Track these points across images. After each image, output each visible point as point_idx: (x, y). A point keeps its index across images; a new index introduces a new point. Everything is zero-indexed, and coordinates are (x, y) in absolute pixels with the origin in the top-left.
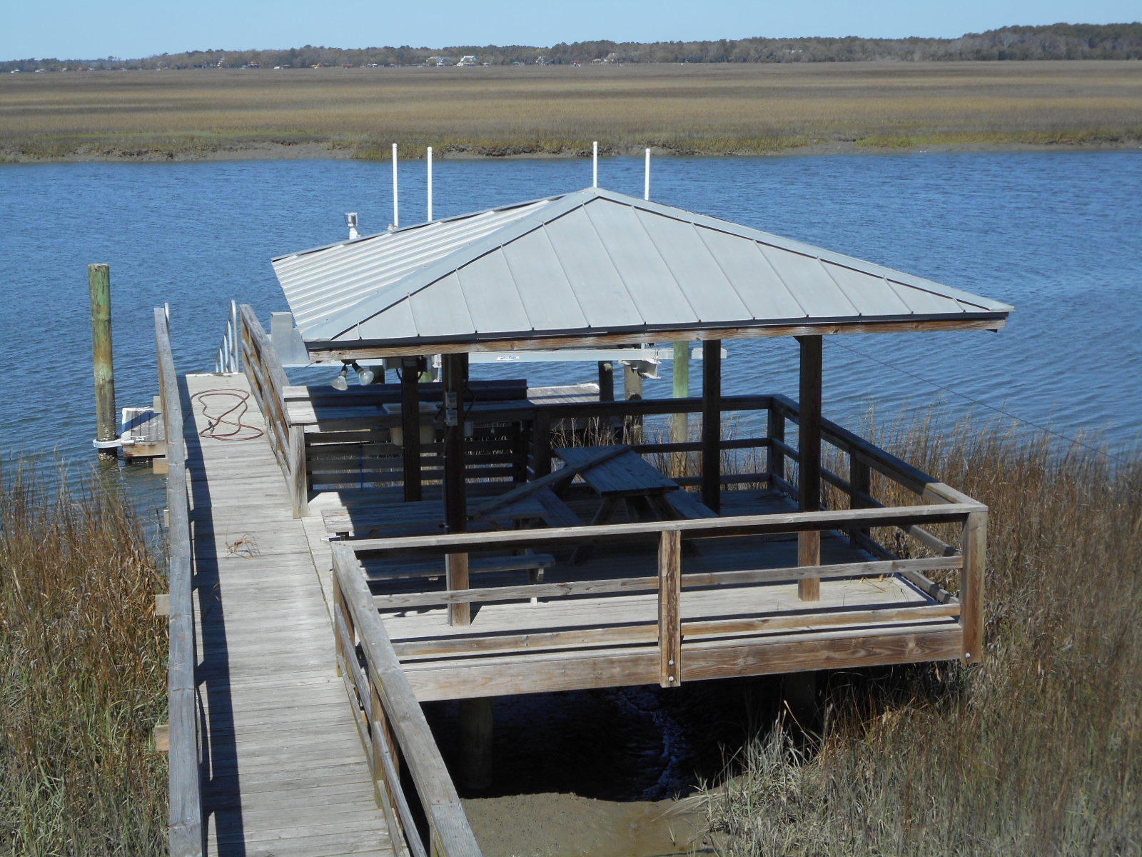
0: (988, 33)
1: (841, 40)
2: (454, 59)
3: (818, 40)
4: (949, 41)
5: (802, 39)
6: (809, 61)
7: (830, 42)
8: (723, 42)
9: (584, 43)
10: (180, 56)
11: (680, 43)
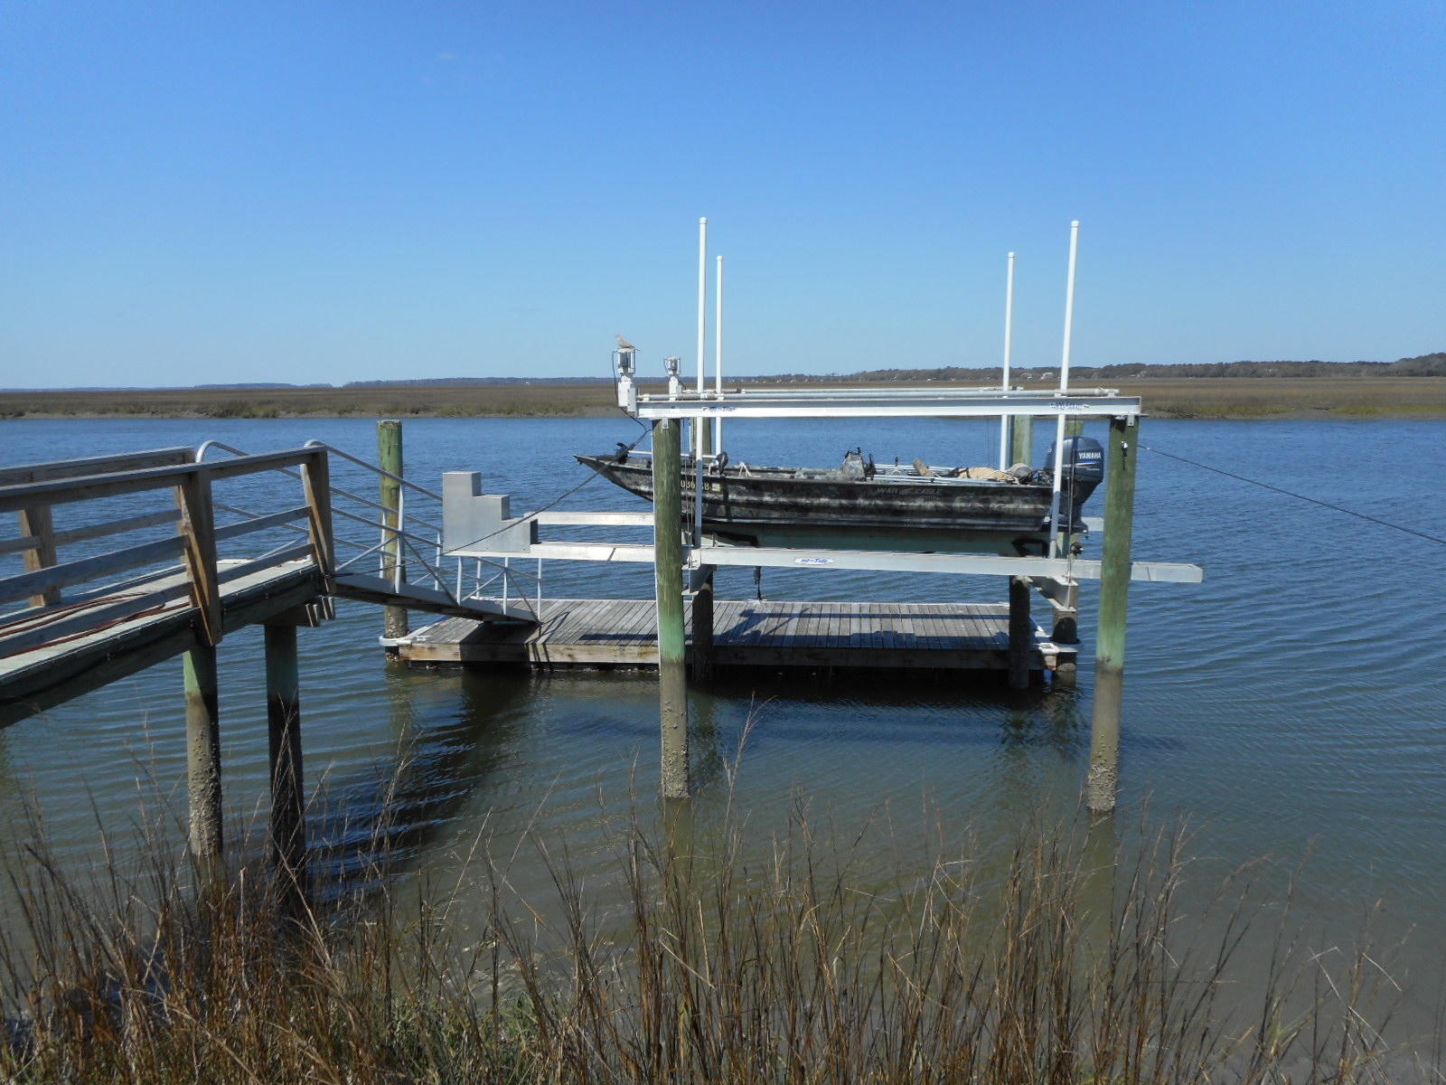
0: (1419, 359)
1: (1306, 363)
2: (1039, 375)
3: (1290, 363)
4: (1387, 364)
5: (1277, 362)
6: (1282, 377)
7: (1299, 363)
8: (1221, 364)
9: (1125, 365)
10: (873, 373)
11: (1190, 365)
